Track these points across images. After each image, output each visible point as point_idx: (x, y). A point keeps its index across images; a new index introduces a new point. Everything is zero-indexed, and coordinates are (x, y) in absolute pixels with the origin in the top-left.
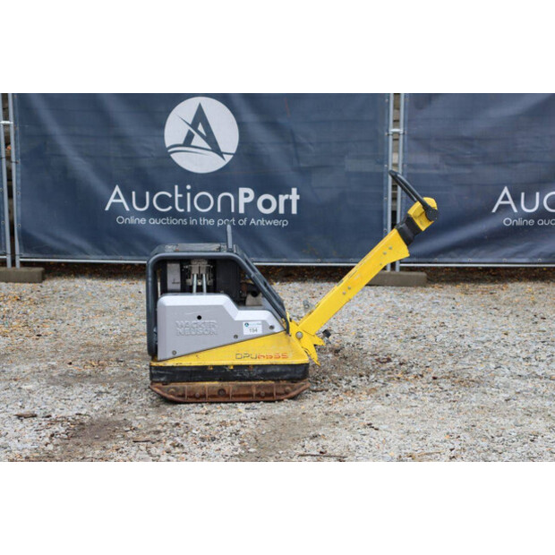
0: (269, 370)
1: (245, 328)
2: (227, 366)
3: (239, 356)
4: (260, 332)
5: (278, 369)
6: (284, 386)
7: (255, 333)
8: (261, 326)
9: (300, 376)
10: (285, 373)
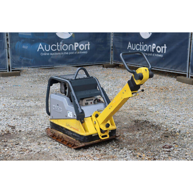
0: (74, 134)
1: (68, 114)
2: (64, 128)
3: (67, 125)
4: (72, 117)
5: (76, 135)
6: (77, 143)
7: (71, 117)
8: (72, 114)
9: (82, 140)
10: (78, 137)
